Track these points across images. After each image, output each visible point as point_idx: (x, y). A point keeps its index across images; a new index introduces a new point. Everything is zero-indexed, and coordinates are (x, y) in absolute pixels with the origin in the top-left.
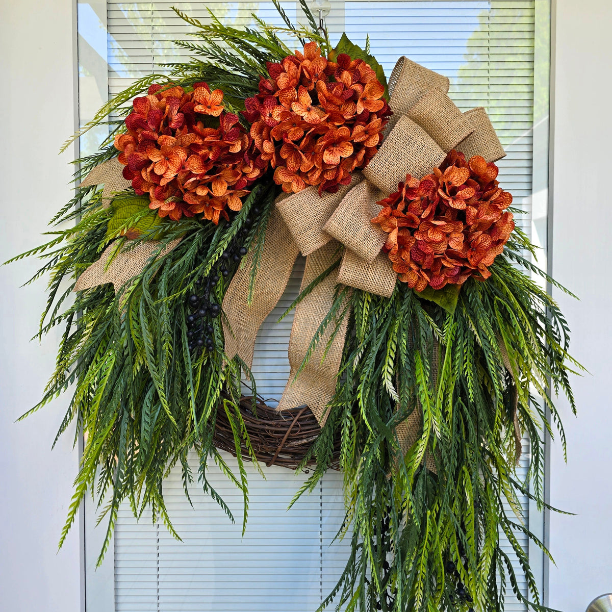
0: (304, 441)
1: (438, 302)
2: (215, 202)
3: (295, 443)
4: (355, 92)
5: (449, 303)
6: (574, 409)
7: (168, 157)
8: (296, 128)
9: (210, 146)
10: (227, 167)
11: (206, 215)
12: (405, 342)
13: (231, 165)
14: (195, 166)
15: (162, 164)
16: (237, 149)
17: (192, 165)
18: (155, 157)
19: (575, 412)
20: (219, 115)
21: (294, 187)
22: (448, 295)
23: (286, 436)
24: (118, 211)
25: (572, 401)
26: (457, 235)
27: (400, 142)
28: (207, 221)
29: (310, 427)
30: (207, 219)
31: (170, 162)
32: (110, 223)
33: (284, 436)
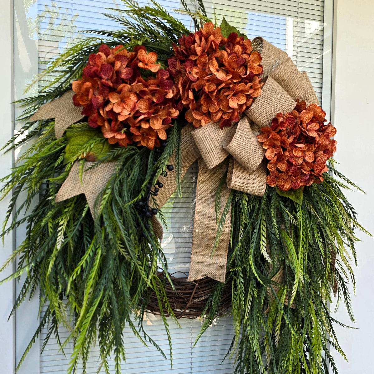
0: (203, 298)
1: (291, 198)
2: (151, 133)
3: (197, 300)
4: (245, 59)
5: (298, 198)
6: (356, 262)
7: (123, 101)
8: (209, 83)
9: (153, 93)
10: (161, 108)
11: (142, 143)
12: (275, 224)
13: (163, 107)
14: (142, 107)
15: (118, 104)
16: (170, 95)
17: (140, 106)
18: (114, 100)
19: (356, 264)
20: (156, 71)
21: (203, 123)
22: (297, 193)
23: (192, 296)
24: (71, 139)
25: (355, 258)
26: (309, 153)
27: (270, 92)
28: (142, 147)
29: (206, 288)
30: (142, 146)
31: (125, 103)
32: (67, 148)
33: (190, 296)
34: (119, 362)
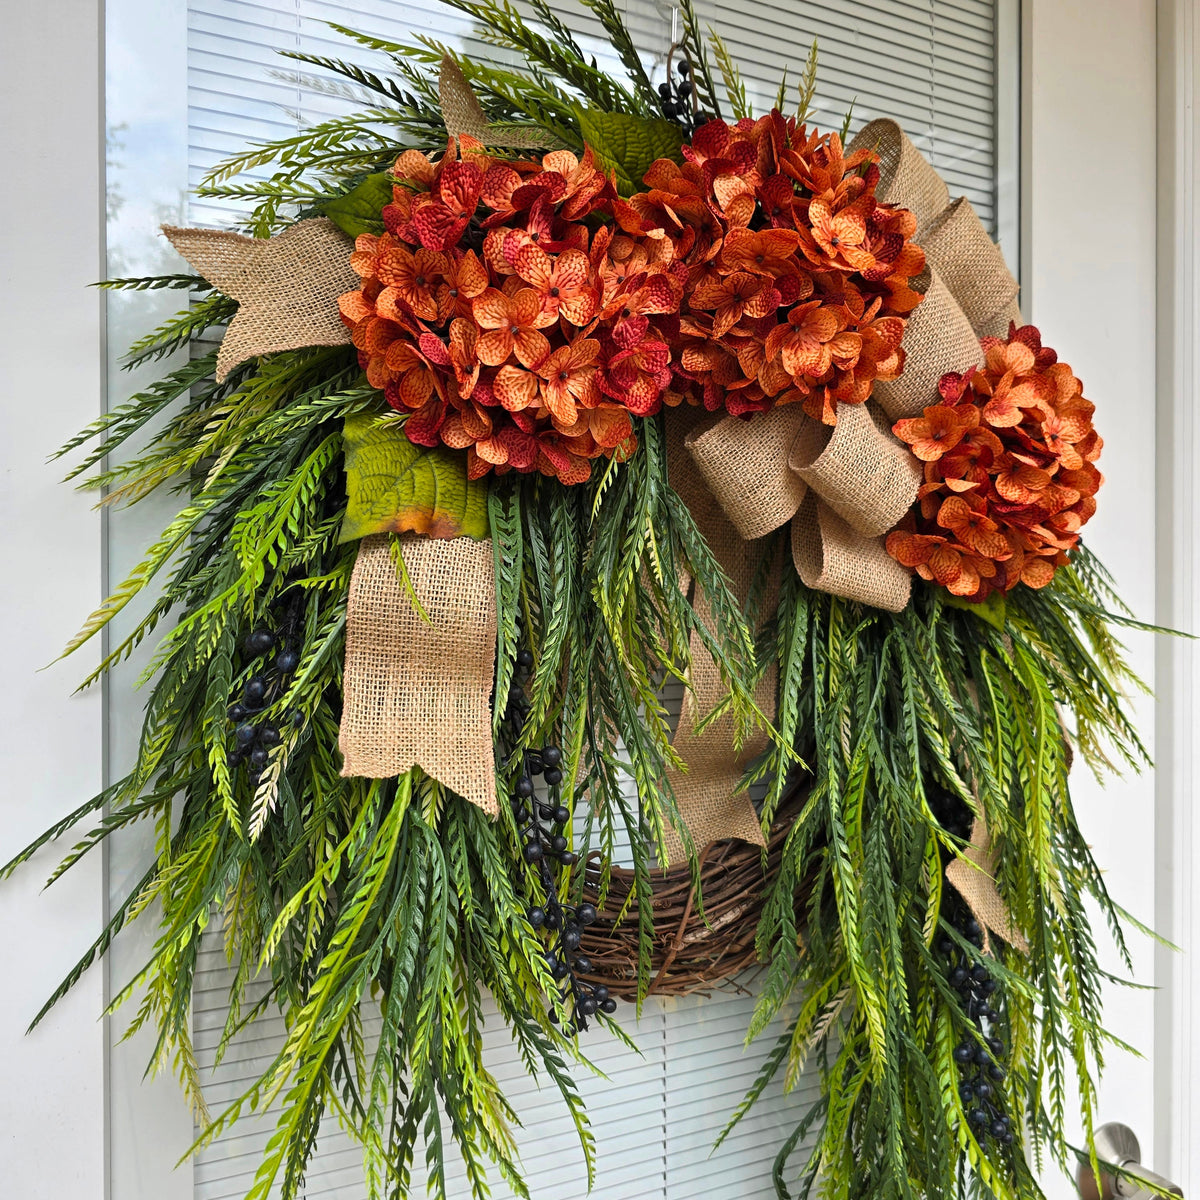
1: (976, 610)
23: (683, 927)
33: (679, 926)
34: (480, 1178)
